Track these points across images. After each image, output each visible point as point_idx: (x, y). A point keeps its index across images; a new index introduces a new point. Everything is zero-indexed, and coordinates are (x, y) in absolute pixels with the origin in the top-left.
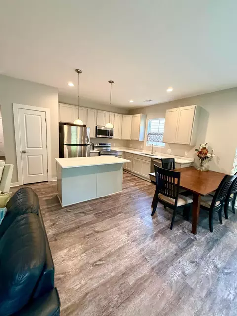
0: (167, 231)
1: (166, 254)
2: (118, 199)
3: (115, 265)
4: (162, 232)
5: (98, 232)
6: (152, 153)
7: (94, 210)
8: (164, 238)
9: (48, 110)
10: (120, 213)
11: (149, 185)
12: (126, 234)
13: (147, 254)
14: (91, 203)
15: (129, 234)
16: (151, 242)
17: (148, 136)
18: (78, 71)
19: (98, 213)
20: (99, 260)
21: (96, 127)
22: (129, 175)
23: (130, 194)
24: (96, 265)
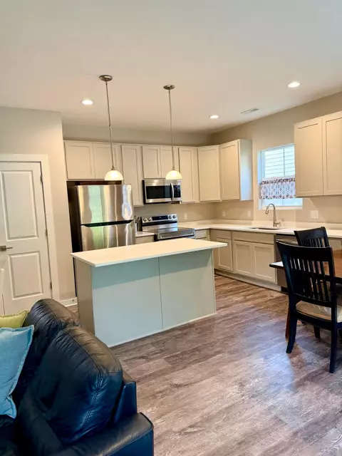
0: (324, 375)
1: (322, 412)
2: (209, 328)
3: (221, 432)
4: (313, 378)
5: (178, 386)
6: (275, 224)
7: (162, 351)
8: (317, 387)
9: (44, 158)
10: (219, 352)
11: (278, 298)
12: (236, 386)
13: (283, 413)
14: (154, 340)
15: (242, 385)
16: (289, 395)
17: (260, 188)
18: (105, 79)
19: (173, 356)
20: (191, 427)
21: (143, 181)
22: (227, 280)
23: (236, 317)
24: (186, 433)
